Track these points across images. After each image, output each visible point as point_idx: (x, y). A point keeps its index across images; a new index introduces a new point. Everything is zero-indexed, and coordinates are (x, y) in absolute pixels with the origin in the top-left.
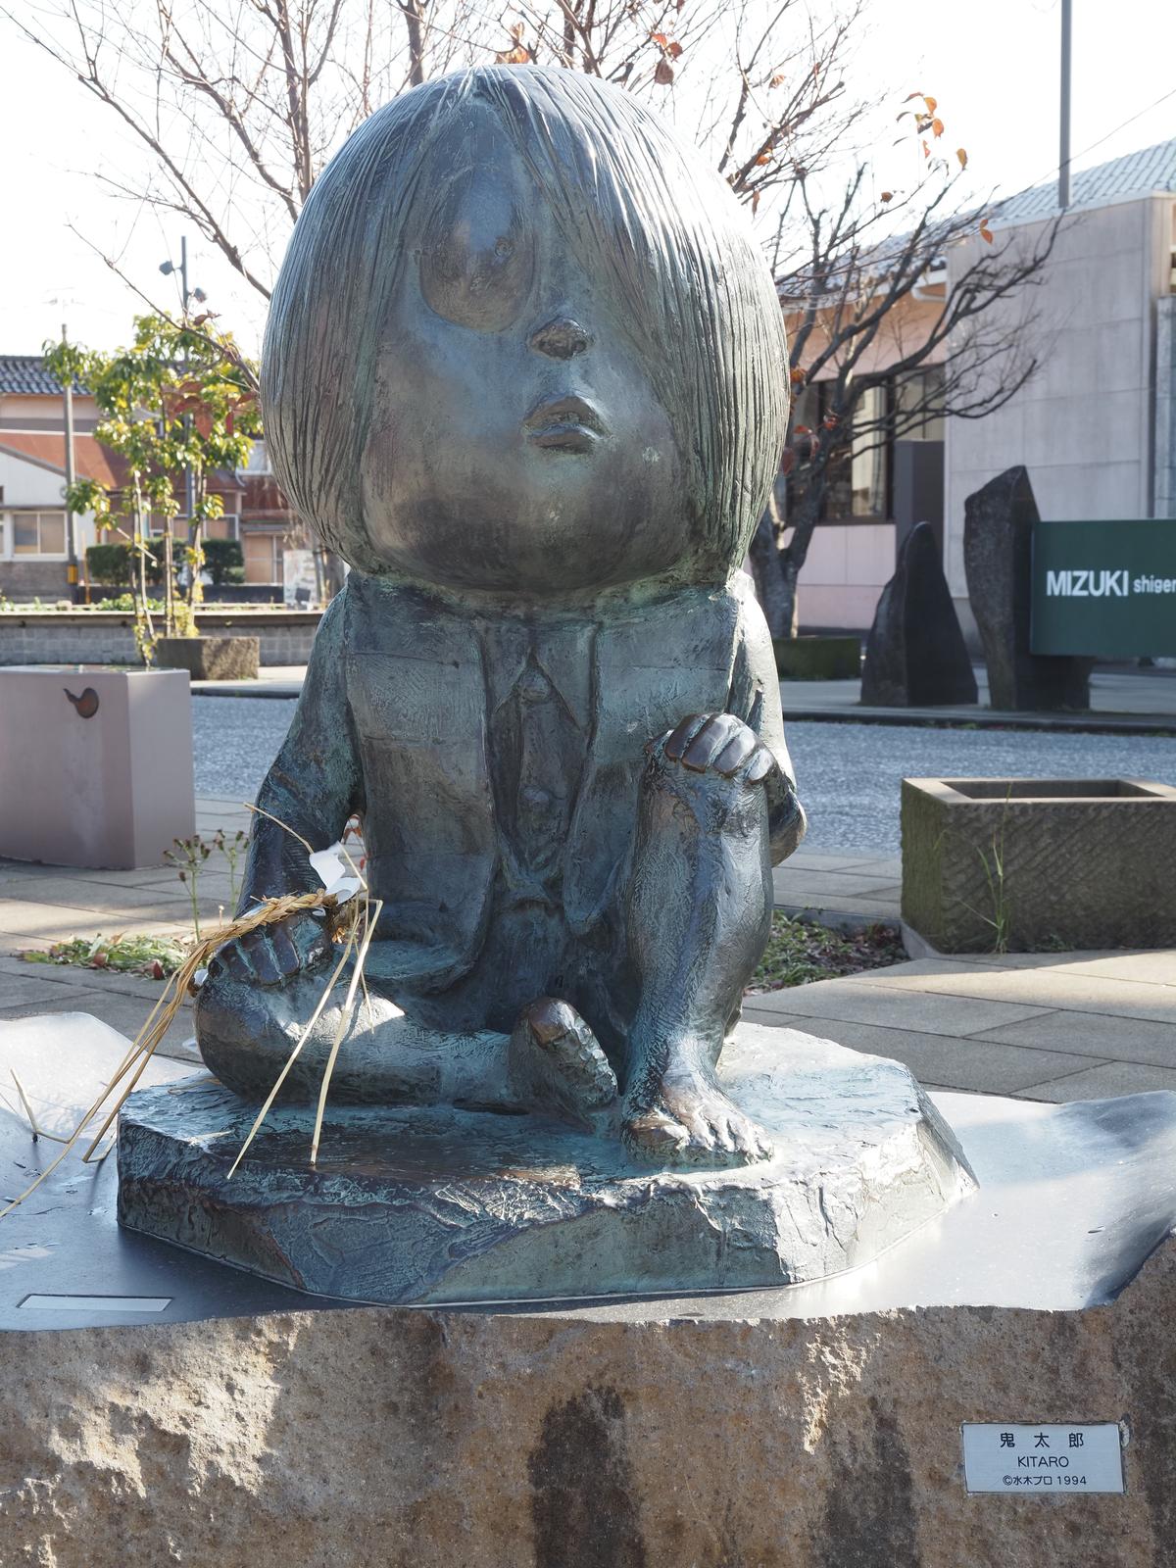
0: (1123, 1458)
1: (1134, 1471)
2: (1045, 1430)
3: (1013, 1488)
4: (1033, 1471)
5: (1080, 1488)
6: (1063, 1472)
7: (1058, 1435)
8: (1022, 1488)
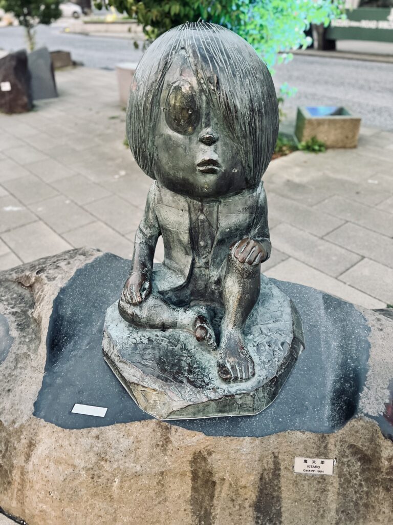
0: (333, 468)
1: (336, 470)
2: (315, 460)
3: (306, 472)
4: (310, 469)
5: (322, 473)
6: (318, 469)
7: (318, 461)
8: (308, 472)
